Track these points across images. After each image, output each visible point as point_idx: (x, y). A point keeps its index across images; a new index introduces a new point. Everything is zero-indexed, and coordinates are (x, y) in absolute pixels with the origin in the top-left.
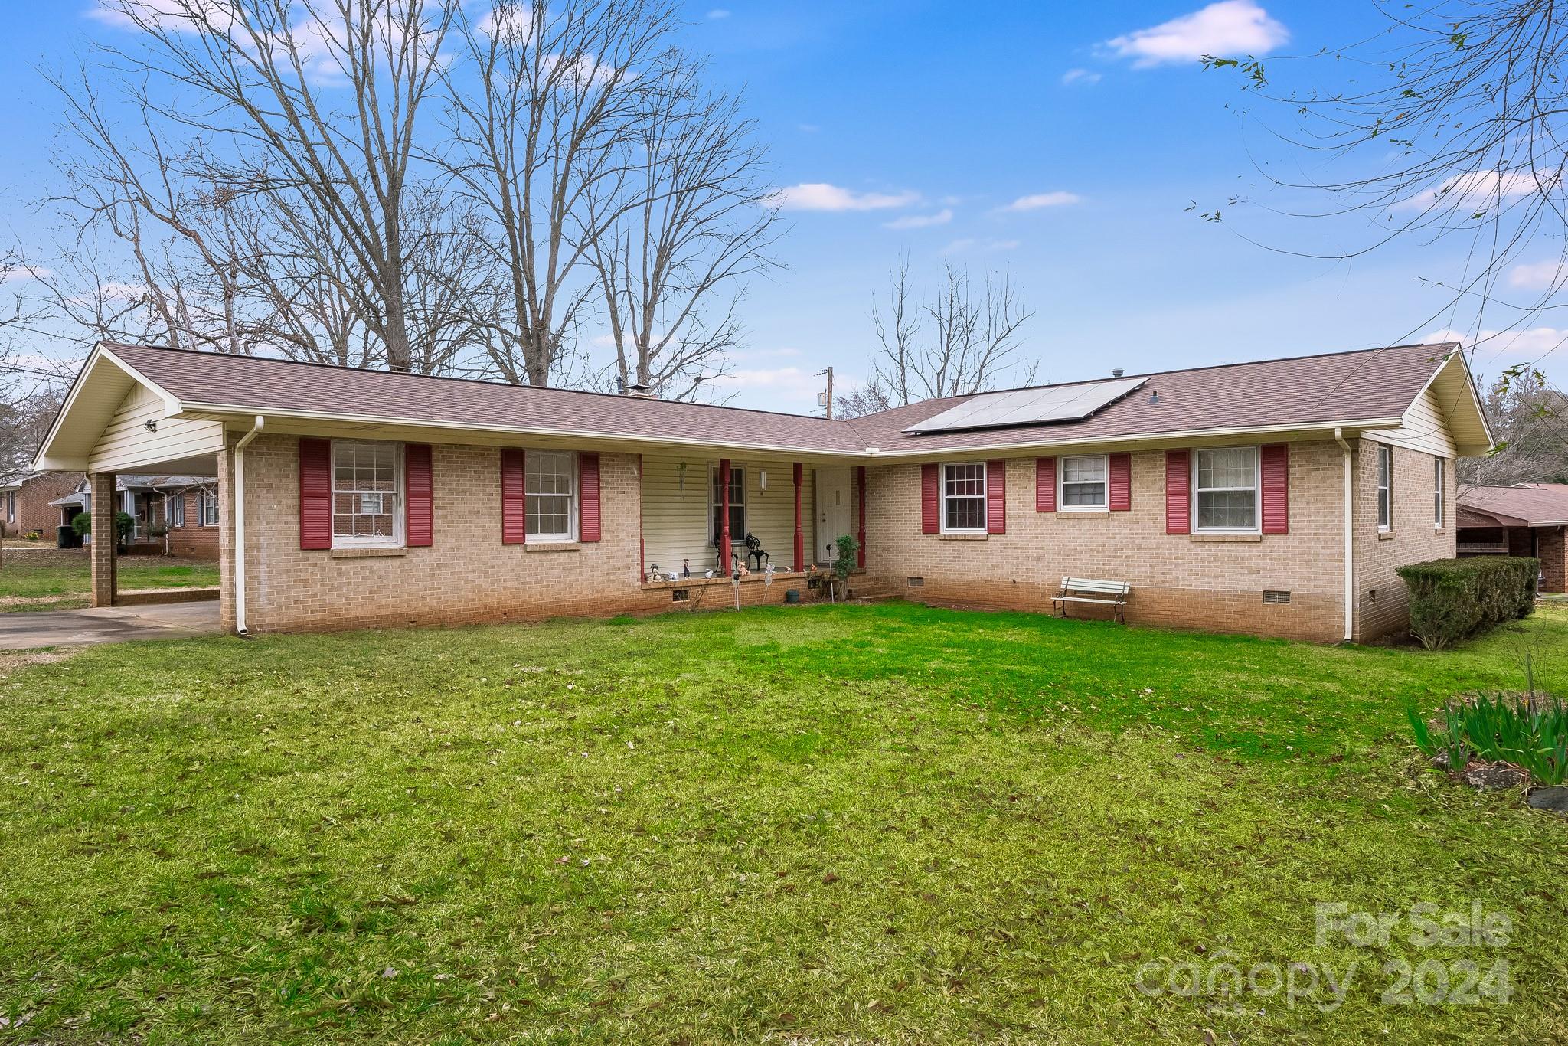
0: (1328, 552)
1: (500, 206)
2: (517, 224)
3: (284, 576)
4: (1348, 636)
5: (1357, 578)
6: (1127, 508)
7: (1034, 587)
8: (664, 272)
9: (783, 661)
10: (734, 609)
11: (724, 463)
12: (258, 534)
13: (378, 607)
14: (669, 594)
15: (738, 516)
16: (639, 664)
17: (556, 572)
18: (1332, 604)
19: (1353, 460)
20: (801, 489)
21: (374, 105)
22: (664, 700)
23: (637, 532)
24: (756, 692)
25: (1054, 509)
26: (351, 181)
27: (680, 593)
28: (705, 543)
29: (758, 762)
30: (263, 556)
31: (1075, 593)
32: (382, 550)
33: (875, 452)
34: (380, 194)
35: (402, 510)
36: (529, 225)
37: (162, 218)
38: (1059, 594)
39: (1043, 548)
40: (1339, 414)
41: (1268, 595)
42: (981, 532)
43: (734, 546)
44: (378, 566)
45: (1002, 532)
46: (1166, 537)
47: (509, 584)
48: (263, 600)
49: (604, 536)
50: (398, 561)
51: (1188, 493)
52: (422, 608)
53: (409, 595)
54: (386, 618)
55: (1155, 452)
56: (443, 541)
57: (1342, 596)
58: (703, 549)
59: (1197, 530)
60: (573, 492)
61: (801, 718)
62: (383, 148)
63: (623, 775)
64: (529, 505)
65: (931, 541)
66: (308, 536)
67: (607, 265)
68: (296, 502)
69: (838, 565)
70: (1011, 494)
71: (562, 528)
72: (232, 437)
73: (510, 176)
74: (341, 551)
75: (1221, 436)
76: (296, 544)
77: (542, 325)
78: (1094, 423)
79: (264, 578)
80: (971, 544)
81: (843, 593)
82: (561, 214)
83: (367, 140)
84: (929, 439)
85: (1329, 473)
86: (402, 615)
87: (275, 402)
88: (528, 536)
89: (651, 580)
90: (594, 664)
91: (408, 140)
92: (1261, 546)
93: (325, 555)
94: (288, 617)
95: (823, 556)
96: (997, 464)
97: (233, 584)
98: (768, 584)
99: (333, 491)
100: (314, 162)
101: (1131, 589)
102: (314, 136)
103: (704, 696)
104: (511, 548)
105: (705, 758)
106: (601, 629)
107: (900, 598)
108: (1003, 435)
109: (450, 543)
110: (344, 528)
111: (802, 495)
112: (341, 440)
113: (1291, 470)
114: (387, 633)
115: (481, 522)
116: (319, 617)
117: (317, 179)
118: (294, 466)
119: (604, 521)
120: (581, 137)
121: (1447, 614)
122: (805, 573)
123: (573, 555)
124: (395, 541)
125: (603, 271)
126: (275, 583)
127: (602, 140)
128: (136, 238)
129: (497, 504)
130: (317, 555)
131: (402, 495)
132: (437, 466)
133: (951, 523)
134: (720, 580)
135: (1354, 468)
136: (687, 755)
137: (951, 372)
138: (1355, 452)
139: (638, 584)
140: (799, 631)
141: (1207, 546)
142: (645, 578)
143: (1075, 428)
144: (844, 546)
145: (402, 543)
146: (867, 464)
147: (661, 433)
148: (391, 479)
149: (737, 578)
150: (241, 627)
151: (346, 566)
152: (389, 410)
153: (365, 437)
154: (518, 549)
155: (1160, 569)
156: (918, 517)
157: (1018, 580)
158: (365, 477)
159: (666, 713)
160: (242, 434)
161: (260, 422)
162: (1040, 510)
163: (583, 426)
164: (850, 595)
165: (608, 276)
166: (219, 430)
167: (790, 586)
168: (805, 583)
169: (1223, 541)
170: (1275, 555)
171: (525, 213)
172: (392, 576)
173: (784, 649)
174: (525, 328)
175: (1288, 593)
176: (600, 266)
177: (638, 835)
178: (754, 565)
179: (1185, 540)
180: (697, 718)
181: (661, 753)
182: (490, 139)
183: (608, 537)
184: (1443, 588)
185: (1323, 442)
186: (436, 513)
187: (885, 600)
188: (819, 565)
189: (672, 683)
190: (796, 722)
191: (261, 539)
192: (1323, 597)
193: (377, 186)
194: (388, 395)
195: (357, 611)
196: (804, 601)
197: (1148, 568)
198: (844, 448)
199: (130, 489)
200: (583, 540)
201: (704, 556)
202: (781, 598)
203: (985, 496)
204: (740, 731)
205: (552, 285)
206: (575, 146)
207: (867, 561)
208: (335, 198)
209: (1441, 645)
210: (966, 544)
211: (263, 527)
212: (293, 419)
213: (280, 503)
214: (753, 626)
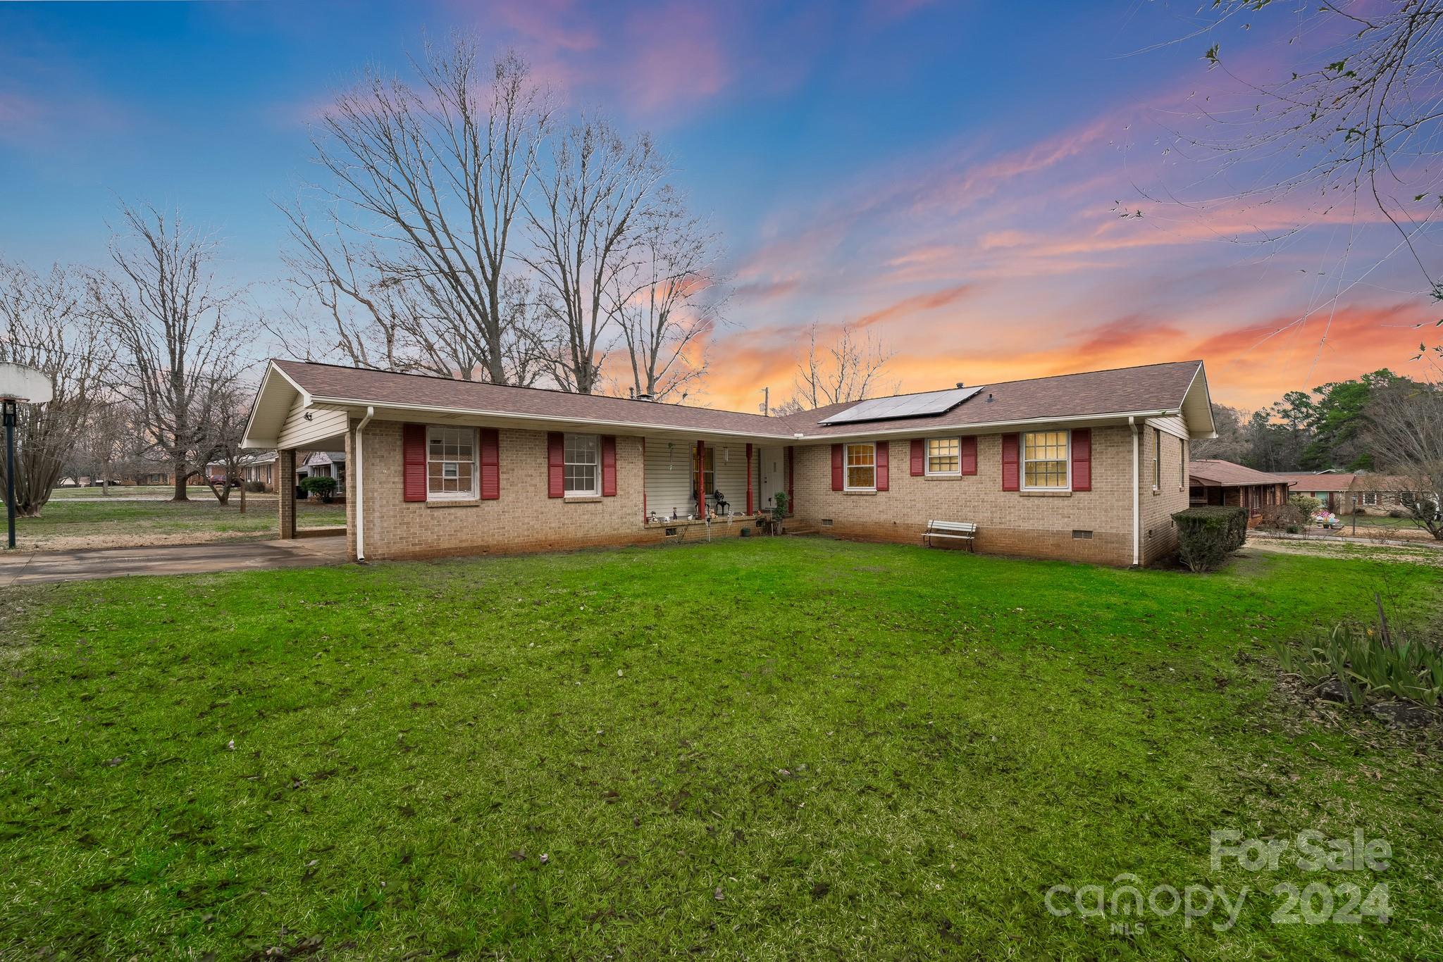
0: (1121, 503)
1: (562, 288)
2: (572, 298)
3: (392, 520)
4: (1136, 562)
5: (1142, 522)
6: (974, 473)
7: (908, 527)
8: (664, 328)
9: (742, 582)
10: (707, 541)
11: (700, 443)
12: (373, 491)
13: (461, 541)
14: (663, 531)
15: (710, 480)
16: (637, 587)
17: (586, 517)
18: (1125, 540)
19: (1139, 439)
20: (752, 461)
21: (482, 225)
22: (654, 621)
23: (641, 489)
24: (725, 612)
25: (923, 474)
26: (469, 271)
27: (671, 530)
28: (688, 497)
29: (729, 692)
30: (377, 506)
31: (938, 531)
32: (463, 502)
33: (799, 436)
34: (485, 278)
35: (478, 474)
36: (579, 298)
37: (349, 293)
38: (927, 532)
39: (915, 500)
40: (1130, 407)
41: (1076, 533)
42: (873, 489)
43: (707, 499)
44: (460, 513)
45: (887, 489)
46: (1002, 493)
47: (553, 525)
48: (377, 537)
49: (619, 492)
50: (474, 509)
51: (1018, 463)
52: (491, 541)
53: (483, 533)
54: (466, 549)
55: (994, 435)
56: (507, 496)
57: (1131, 534)
58: (686, 501)
59: (1025, 488)
60: (597, 463)
61: (762, 639)
62: (488, 249)
63: (608, 710)
64: (567, 471)
65: (838, 496)
66: (409, 492)
67: (628, 324)
68: (401, 468)
69: (776, 511)
70: (893, 464)
71: (590, 486)
72: (353, 422)
73: (567, 268)
74: (434, 503)
75: (1044, 423)
76: (400, 496)
77: (587, 361)
78: (950, 416)
79: (377, 521)
80: (865, 498)
81: (780, 529)
82: (599, 292)
83: (477, 244)
84: (836, 428)
85: (1121, 449)
86: (477, 547)
87: (384, 398)
88: (566, 492)
89: (651, 522)
90: (605, 586)
91: (503, 244)
92: (1071, 499)
93: (422, 505)
94: (395, 549)
95: (765, 505)
96: (883, 445)
97: (354, 526)
98: (730, 524)
99: (428, 460)
100: (445, 259)
101: (977, 528)
102: (445, 242)
103: (684, 617)
104: (554, 500)
105: (682, 686)
106: (615, 556)
107: (816, 534)
108: (887, 425)
109: (512, 497)
110: (437, 486)
111: (752, 465)
112: (433, 425)
113: (1093, 447)
114: (465, 560)
115: (533, 482)
116: (417, 548)
117: (447, 270)
118: (399, 443)
119: (619, 482)
120: (611, 243)
121: (1210, 548)
122: (754, 516)
123: (598, 505)
124: (473, 496)
125: (625, 328)
126: (385, 525)
127: (624, 245)
128: (334, 307)
129: (545, 470)
130: (416, 505)
131: (478, 464)
132: (502, 444)
133: (851, 484)
134: (697, 522)
135: (1140, 445)
136: (667, 682)
137: (845, 388)
138: (1141, 434)
139: (642, 525)
140: (752, 558)
141: (1031, 499)
142: (647, 520)
143: (938, 419)
144: (779, 498)
145: (478, 497)
146: (795, 444)
147: (658, 423)
148: (470, 454)
149: (709, 520)
150: (360, 556)
151: (437, 513)
152: (467, 404)
153: (451, 424)
154: (560, 501)
155: (998, 515)
156: (829, 480)
157: (897, 522)
158: (451, 452)
159: (654, 633)
160: (361, 420)
161: (371, 411)
162: (913, 474)
163: (604, 417)
164: (784, 532)
165: (629, 331)
166: (345, 418)
167: (744, 525)
168: (754, 523)
169: (1043, 496)
170: (1081, 505)
171: (577, 292)
172: (470, 520)
173: (743, 573)
174: (576, 362)
175: (1091, 532)
176: (624, 325)
177: (610, 803)
178: (720, 511)
179: (1015, 495)
180: (677, 638)
181: (644, 681)
182: (555, 246)
183: (622, 493)
184: (1208, 529)
185: (1117, 427)
186: (502, 476)
187: (807, 535)
188: (763, 512)
189: (661, 603)
190: (758, 643)
191: (376, 494)
192: (1117, 535)
193: (484, 273)
194: (469, 395)
195: (445, 544)
196: (753, 535)
197: (989, 514)
198: (780, 433)
199: (334, 463)
200: (605, 495)
201: (687, 506)
202: (738, 533)
203: (874, 465)
204: (712, 654)
205: (593, 337)
206: (607, 249)
207: (795, 509)
208: (457, 280)
209: (1203, 569)
210: (862, 498)
211: (377, 486)
212: (395, 409)
213: (389, 469)
214: (720, 554)
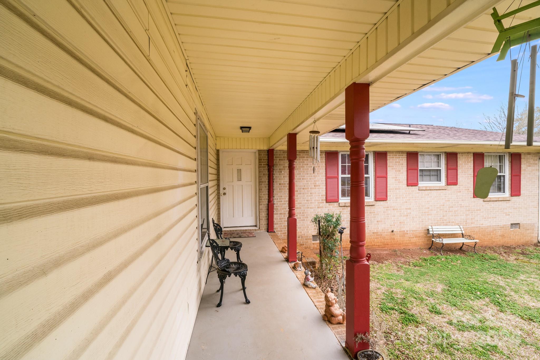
0: (533, 204)
6: (456, 183)
7: (404, 234)
25: (416, 184)
39: (410, 209)
41: (512, 225)
42: (370, 200)
45: (386, 199)
46: (473, 199)
55: (469, 153)
65: (333, 208)
70: (391, 174)
92: (510, 202)
96: (382, 156)
113: (522, 166)
141: (490, 203)
155: (470, 217)
156: (322, 191)
157: (395, 230)
162: (409, 184)
170: (515, 206)
175: (519, 224)
179: (481, 201)
185: (532, 153)
192: (531, 225)
197: (465, 217)
203: (371, 176)
207: (275, 226)
